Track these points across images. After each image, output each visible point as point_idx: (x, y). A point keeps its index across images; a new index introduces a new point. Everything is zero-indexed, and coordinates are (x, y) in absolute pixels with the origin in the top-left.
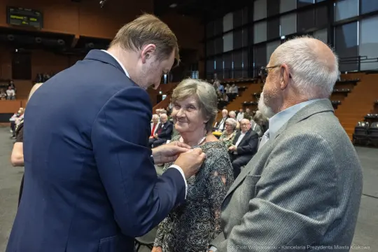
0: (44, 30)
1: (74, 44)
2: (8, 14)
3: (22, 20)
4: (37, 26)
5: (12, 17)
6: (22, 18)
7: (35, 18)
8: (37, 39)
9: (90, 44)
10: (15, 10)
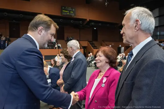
0: (75, 17)
2: (62, 9)
3: (67, 13)
4: (73, 15)
5: (63, 11)
6: (67, 11)
7: (72, 11)
8: (71, 21)
9: (93, 23)
10: (65, 8)
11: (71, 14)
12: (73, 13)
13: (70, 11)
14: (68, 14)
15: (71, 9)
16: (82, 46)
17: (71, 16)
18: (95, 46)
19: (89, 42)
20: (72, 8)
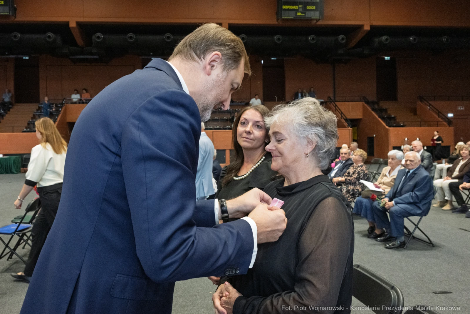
2: (279, 4)
3: (296, 11)
5: (284, 7)
6: (296, 7)
7: (314, 4)
9: (384, 38)
11: (309, 15)
12: (316, 10)
13: (306, 4)
14: (299, 14)
17: (310, 20)
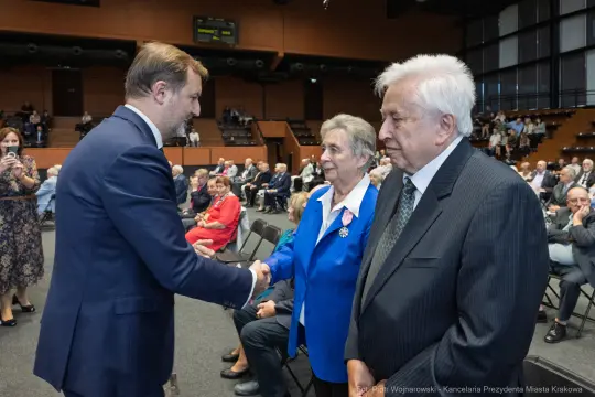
0: (237, 47)
1: (274, 67)
2: (195, 26)
3: (212, 35)
4: (230, 41)
5: (200, 30)
6: (211, 31)
7: (229, 30)
8: (228, 61)
9: (298, 64)
10: (204, 21)
11: (224, 39)
12: (231, 35)
13: (221, 29)
14: (215, 38)
15: (224, 25)
16: (264, 138)
17: (226, 44)
18: (310, 137)
19: (290, 123)
20: (227, 21)
